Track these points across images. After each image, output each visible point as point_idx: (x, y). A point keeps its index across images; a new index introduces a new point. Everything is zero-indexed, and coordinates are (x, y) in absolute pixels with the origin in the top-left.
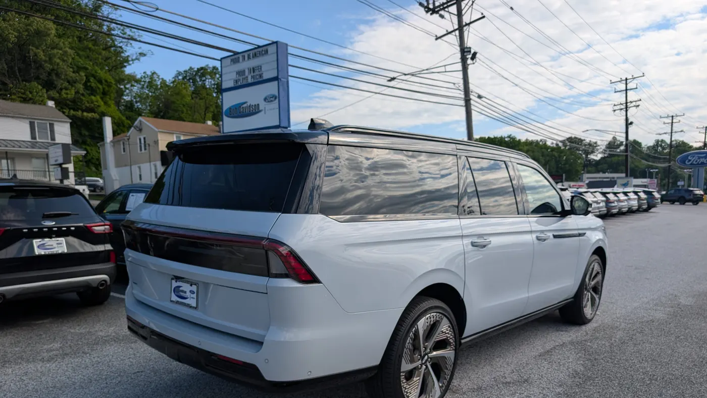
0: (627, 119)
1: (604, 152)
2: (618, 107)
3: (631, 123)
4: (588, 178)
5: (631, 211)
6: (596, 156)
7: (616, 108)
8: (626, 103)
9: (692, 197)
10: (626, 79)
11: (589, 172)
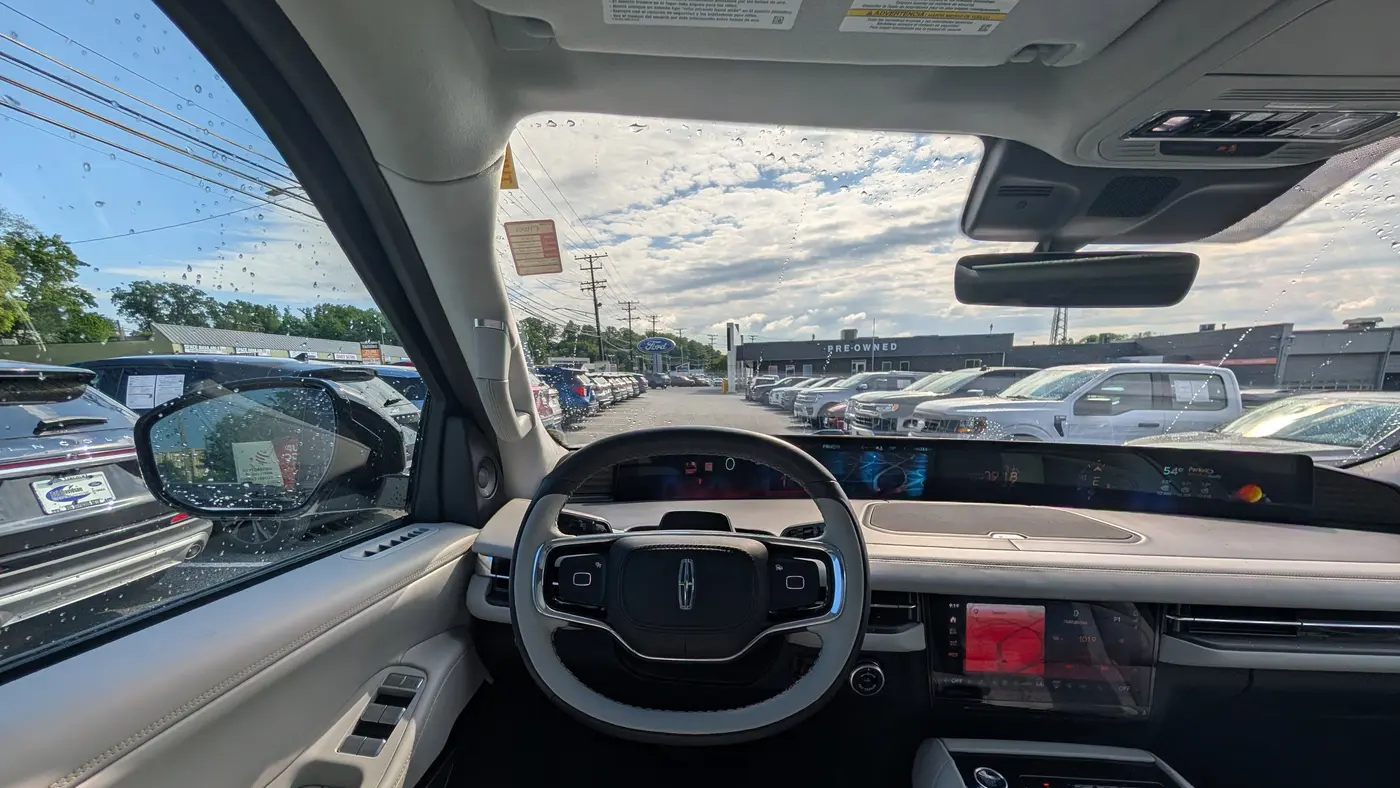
0: (595, 300)
1: (563, 335)
2: (586, 286)
3: (600, 305)
4: (553, 362)
5: (629, 398)
6: (557, 340)
7: (583, 287)
8: (593, 282)
9: (660, 382)
10: (590, 257)
11: (553, 356)
